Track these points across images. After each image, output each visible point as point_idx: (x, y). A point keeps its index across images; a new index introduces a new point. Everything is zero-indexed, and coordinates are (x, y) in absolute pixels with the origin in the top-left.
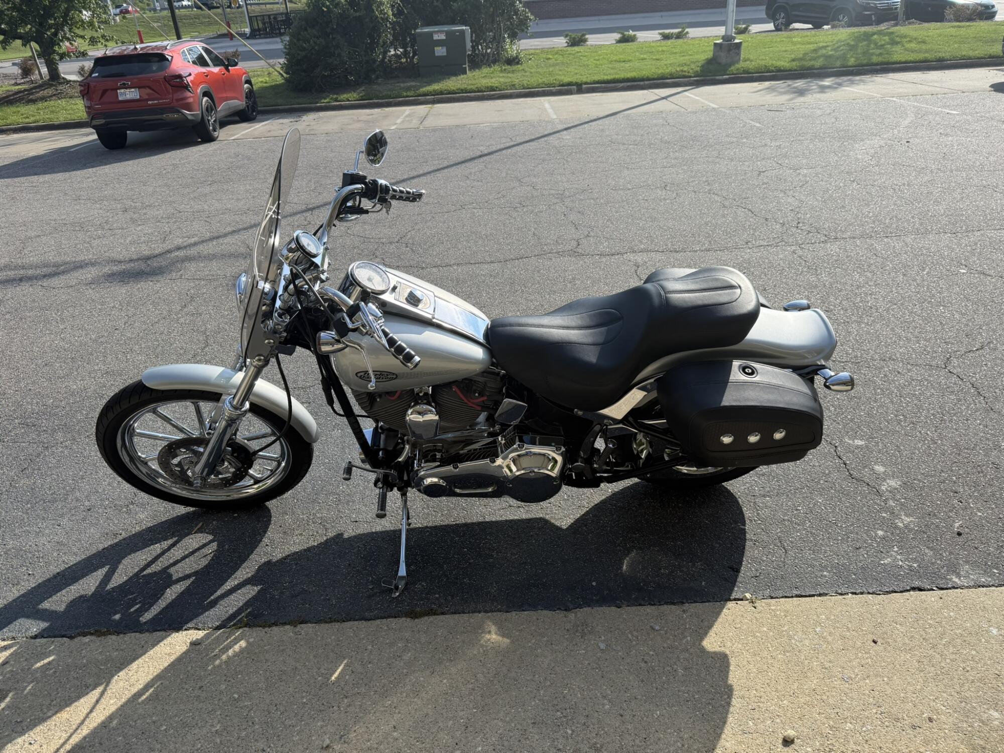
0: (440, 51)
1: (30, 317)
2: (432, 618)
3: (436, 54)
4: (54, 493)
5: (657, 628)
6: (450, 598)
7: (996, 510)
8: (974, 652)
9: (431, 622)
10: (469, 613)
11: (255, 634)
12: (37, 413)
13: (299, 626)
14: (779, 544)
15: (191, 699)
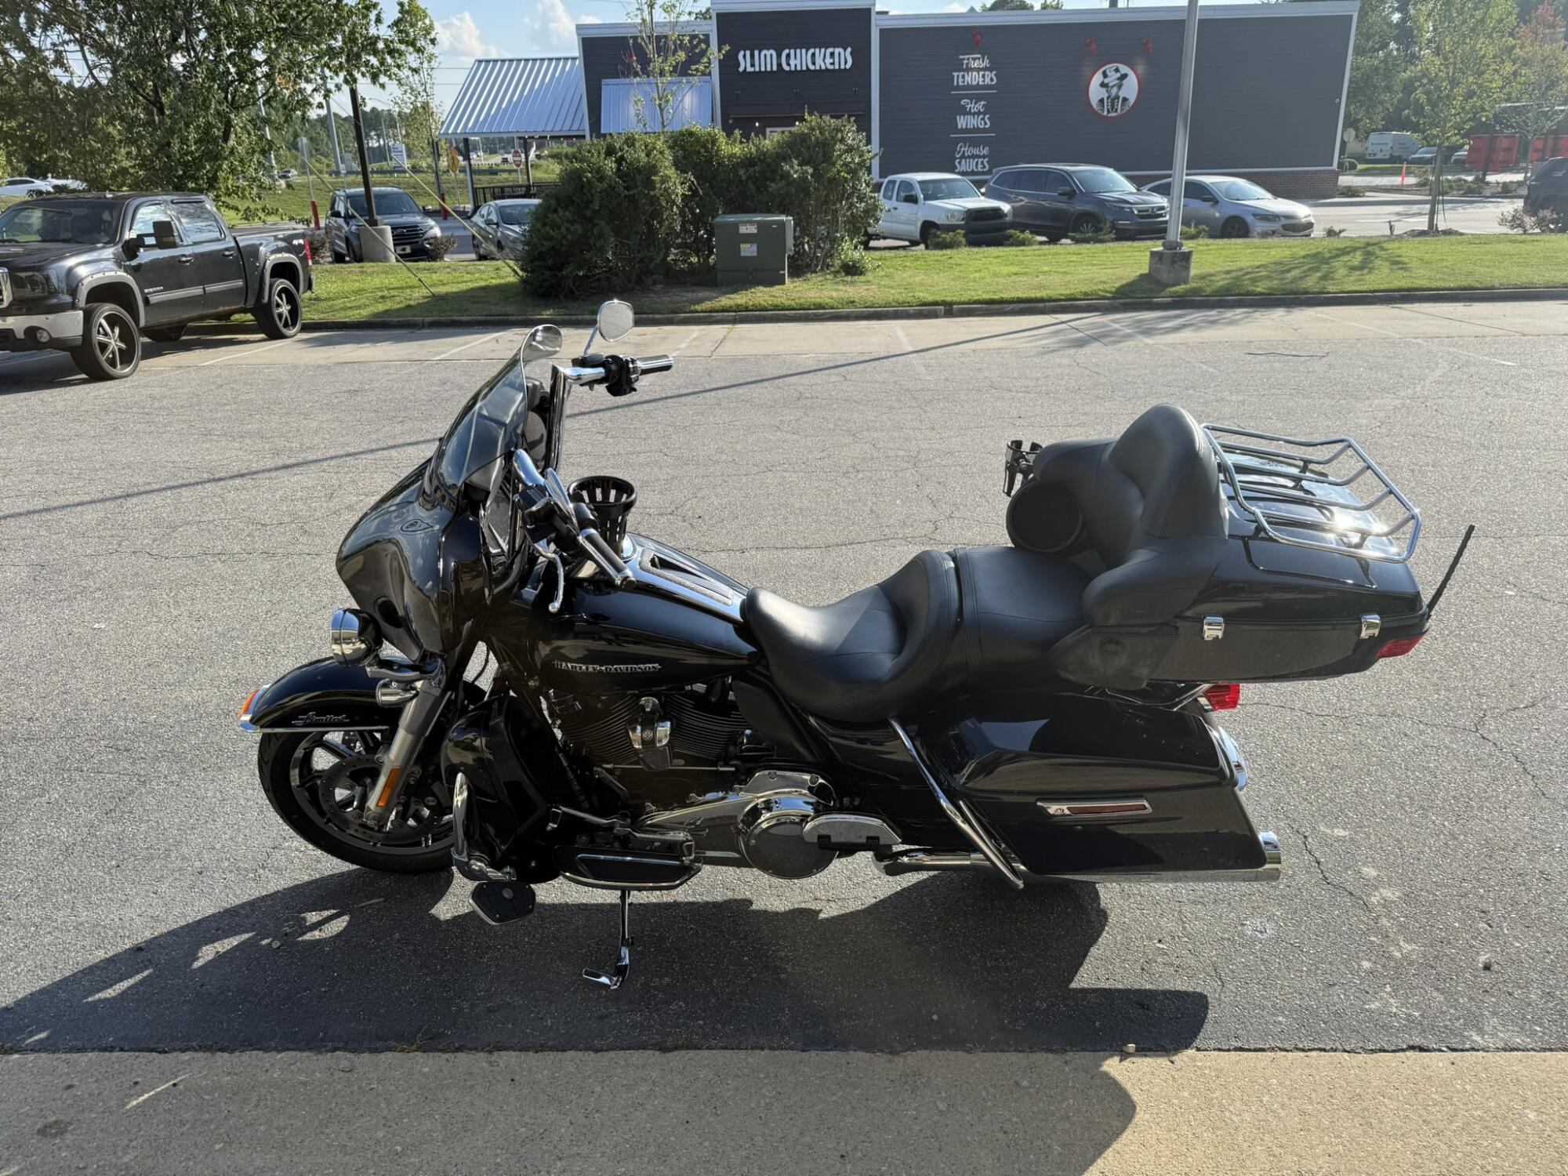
0: (749, 250)
1: (130, 597)
2: (691, 1053)
3: (742, 254)
4: (151, 847)
5: (1025, 1083)
6: (719, 1026)
7: (1544, 940)
8: (1499, 1145)
9: (691, 1059)
10: (747, 1049)
11: (431, 1062)
12: (133, 733)
13: (496, 1054)
14: (1213, 973)
15: (333, 1149)
